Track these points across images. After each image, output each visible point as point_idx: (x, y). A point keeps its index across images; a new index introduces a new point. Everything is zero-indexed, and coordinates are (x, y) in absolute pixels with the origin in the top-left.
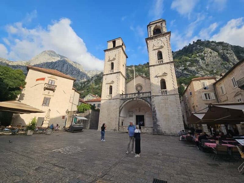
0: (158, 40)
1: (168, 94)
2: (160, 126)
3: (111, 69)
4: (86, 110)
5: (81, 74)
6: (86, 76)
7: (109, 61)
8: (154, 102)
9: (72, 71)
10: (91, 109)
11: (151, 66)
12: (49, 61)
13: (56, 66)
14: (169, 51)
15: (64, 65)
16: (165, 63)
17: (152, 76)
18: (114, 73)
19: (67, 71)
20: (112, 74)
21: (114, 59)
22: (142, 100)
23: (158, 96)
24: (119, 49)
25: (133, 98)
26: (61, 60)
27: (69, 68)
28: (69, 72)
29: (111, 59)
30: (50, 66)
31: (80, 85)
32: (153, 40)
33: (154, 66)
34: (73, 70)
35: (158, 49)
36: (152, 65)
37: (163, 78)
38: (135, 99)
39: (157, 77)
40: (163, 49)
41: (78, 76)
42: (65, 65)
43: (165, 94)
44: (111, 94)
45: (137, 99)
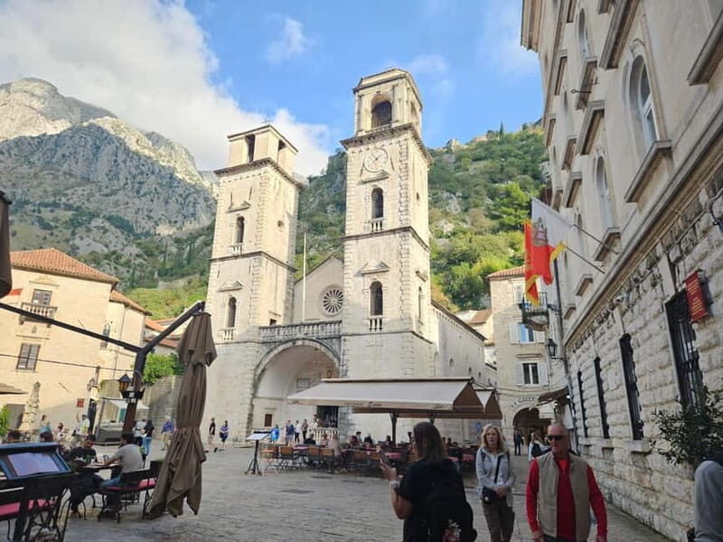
0: (375, 148)
1: (385, 329)
2: (355, 424)
3: (238, 242)
4: (158, 377)
5: (180, 191)
6: (206, 200)
7: (231, 212)
8: (346, 352)
9: (139, 178)
10: (174, 374)
11: (350, 238)
12: (27, 134)
13: (64, 156)
14: (402, 192)
15: (98, 148)
16: (387, 231)
17: (350, 271)
18: (244, 256)
19: (116, 176)
20: (236, 257)
21: (246, 206)
22: (318, 346)
23: (359, 335)
24: (263, 169)
25: (294, 341)
26: (85, 124)
27: (122, 165)
28: (122, 182)
29: (238, 205)
30: (32, 153)
31: (174, 250)
32: (363, 148)
33: (357, 237)
34: (142, 173)
35: (373, 181)
36: (352, 234)
37: (378, 280)
38: (300, 343)
39: (363, 275)
40: (386, 180)
41: (167, 203)
42: (107, 151)
43: (378, 330)
44: (233, 326)
45: (307, 343)
